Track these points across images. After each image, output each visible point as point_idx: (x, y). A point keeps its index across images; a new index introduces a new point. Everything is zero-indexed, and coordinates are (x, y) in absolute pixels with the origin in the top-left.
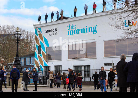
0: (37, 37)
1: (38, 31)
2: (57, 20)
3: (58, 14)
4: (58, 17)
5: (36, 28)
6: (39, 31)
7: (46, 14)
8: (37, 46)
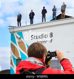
0: (15, 45)
1: (17, 37)
2: (54, 19)
3: (54, 10)
4: (54, 14)
5: (14, 32)
6: (19, 36)
7: (32, 11)
8: (14, 59)
